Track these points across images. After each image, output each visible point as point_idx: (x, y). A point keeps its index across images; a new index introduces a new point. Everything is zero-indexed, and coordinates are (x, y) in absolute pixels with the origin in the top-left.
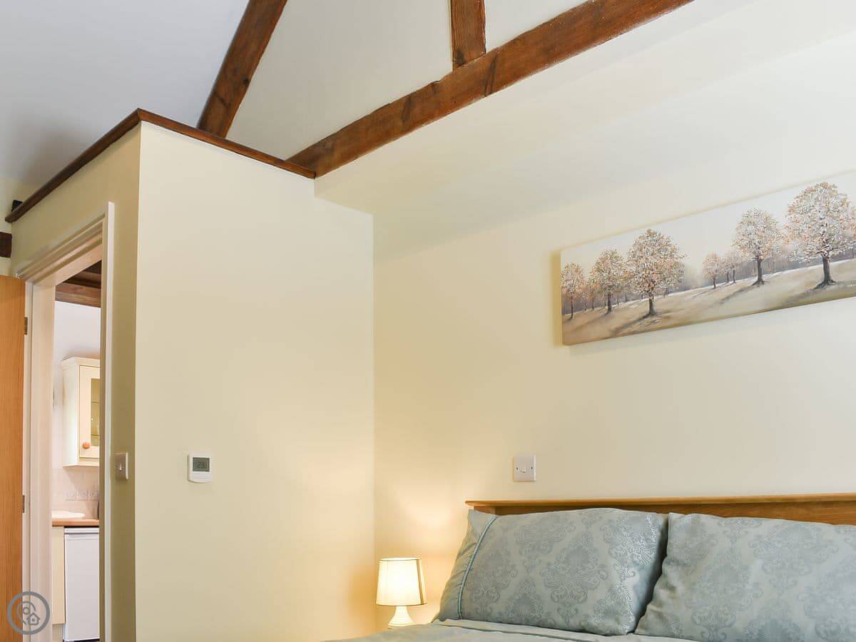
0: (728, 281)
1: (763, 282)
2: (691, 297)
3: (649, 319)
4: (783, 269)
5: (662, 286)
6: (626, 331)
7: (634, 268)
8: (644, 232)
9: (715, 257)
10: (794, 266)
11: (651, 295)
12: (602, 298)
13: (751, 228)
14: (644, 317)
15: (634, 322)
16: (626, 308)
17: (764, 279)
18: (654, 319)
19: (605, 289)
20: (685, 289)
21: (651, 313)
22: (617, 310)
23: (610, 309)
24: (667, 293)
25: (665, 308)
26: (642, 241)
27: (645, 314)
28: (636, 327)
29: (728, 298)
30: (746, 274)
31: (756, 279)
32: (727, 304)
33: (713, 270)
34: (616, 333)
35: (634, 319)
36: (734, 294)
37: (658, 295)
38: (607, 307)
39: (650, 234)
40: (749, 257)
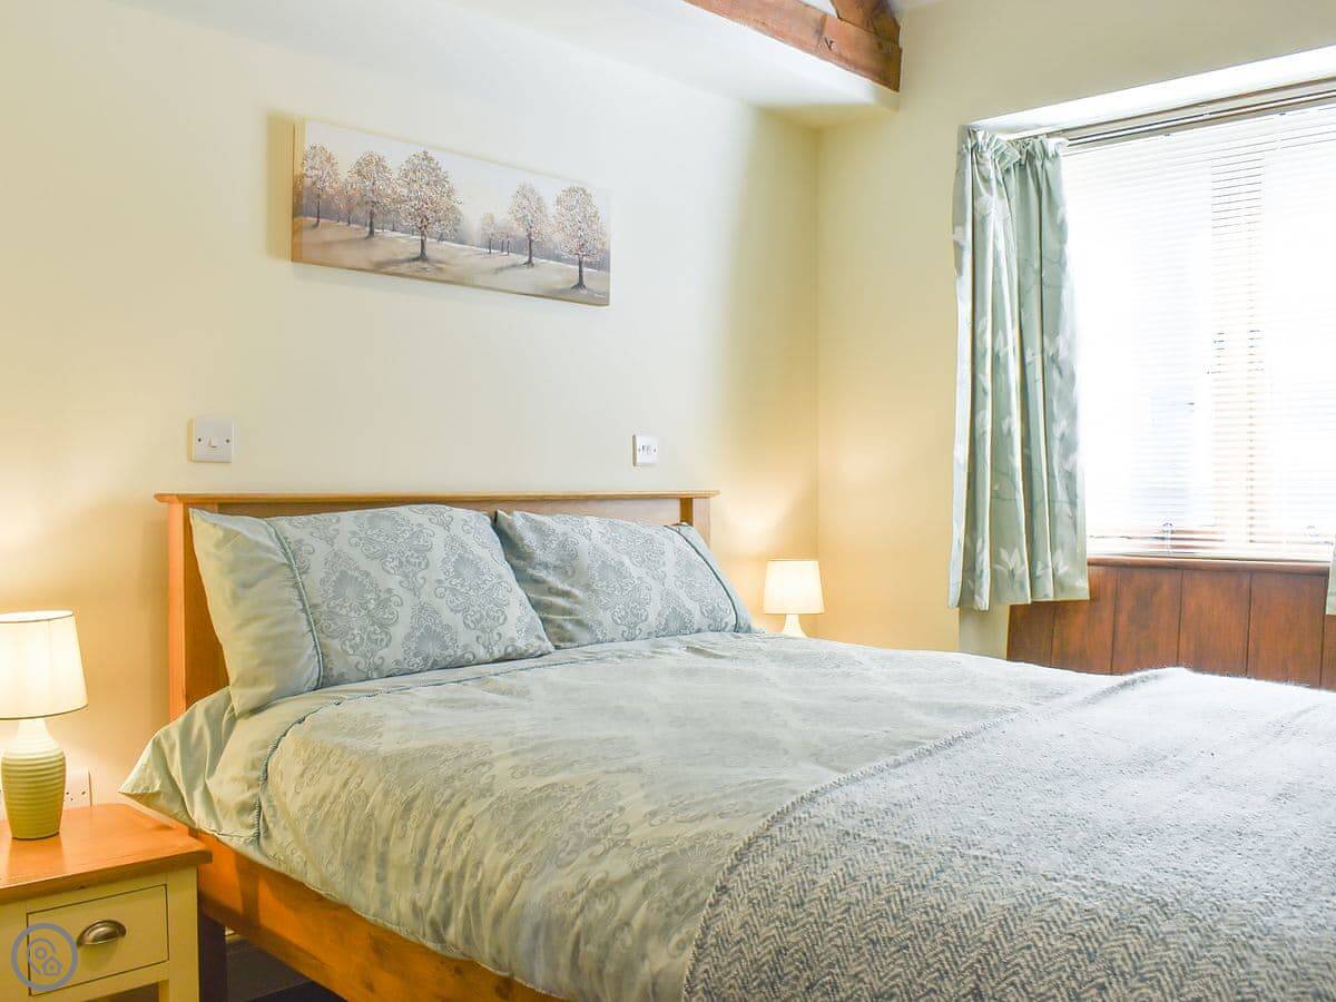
0: (502, 250)
1: (533, 265)
2: (466, 253)
3: (419, 263)
4: (549, 258)
5: (436, 228)
6: (391, 269)
7: (405, 191)
8: (420, 151)
9: (492, 217)
10: (558, 258)
11: (423, 234)
12: (361, 213)
13: (525, 203)
14: (414, 260)
15: (403, 261)
16: (393, 240)
17: (534, 262)
18: (426, 265)
19: (367, 203)
20: (462, 243)
21: (422, 257)
22: (382, 238)
23: (371, 232)
24: (441, 238)
25: (439, 256)
26: (416, 161)
27: (415, 256)
28: (404, 268)
29: (501, 269)
30: (519, 251)
31: (526, 259)
32: (501, 275)
33: (489, 232)
34: (379, 268)
35: (401, 257)
36: (507, 268)
37: (431, 237)
38: (368, 229)
39: (426, 157)
40: (521, 232)
